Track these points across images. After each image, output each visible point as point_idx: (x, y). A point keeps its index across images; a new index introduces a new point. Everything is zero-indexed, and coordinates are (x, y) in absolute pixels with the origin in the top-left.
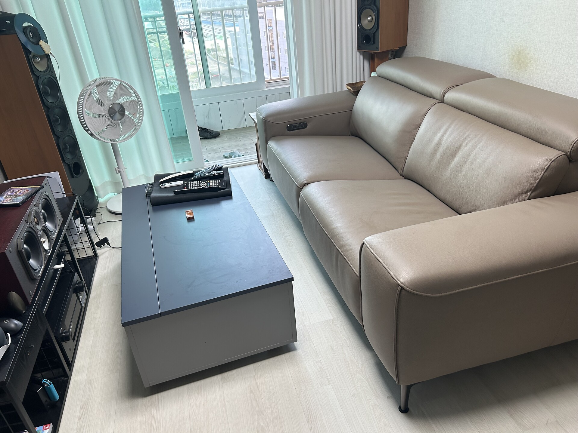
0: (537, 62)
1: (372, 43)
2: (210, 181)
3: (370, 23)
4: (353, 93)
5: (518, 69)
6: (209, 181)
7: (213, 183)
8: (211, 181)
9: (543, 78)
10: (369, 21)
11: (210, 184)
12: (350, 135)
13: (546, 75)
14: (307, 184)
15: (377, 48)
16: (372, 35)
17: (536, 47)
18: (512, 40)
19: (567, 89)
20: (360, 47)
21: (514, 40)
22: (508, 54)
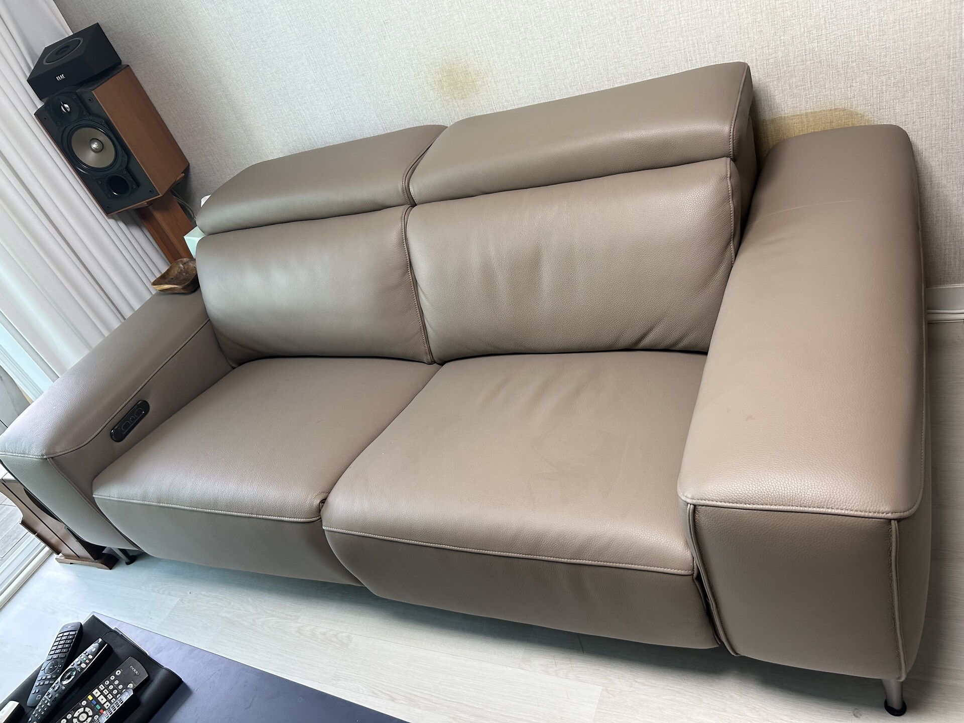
0: (491, 71)
1: (135, 187)
2: (93, 696)
3: (101, 153)
4: (183, 291)
5: (462, 98)
6: (90, 698)
7: (106, 692)
8: (96, 692)
9: (517, 91)
10: (95, 151)
11: (98, 702)
12: (234, 366)
13: (519, 83)
14: (323, 501)
15: (153, 191)
16: (125, 172)
17: (476, 50)
18: (422, 57)
19: (571, 86)
20: (108, 209)
21: (427, 56)
22: (427, 83)
